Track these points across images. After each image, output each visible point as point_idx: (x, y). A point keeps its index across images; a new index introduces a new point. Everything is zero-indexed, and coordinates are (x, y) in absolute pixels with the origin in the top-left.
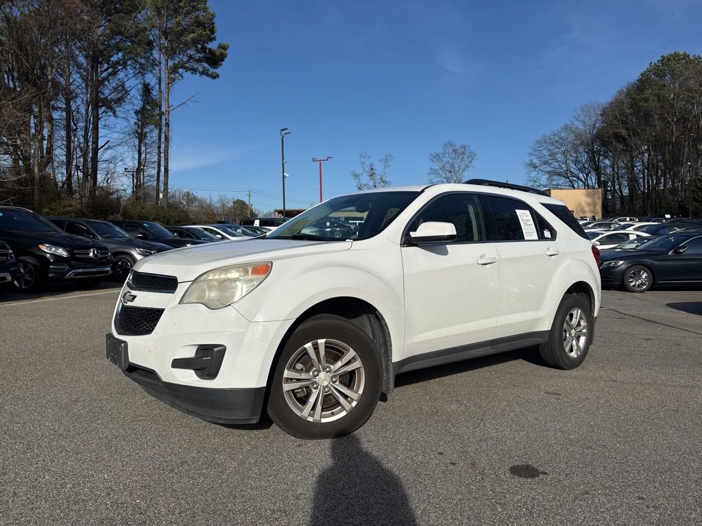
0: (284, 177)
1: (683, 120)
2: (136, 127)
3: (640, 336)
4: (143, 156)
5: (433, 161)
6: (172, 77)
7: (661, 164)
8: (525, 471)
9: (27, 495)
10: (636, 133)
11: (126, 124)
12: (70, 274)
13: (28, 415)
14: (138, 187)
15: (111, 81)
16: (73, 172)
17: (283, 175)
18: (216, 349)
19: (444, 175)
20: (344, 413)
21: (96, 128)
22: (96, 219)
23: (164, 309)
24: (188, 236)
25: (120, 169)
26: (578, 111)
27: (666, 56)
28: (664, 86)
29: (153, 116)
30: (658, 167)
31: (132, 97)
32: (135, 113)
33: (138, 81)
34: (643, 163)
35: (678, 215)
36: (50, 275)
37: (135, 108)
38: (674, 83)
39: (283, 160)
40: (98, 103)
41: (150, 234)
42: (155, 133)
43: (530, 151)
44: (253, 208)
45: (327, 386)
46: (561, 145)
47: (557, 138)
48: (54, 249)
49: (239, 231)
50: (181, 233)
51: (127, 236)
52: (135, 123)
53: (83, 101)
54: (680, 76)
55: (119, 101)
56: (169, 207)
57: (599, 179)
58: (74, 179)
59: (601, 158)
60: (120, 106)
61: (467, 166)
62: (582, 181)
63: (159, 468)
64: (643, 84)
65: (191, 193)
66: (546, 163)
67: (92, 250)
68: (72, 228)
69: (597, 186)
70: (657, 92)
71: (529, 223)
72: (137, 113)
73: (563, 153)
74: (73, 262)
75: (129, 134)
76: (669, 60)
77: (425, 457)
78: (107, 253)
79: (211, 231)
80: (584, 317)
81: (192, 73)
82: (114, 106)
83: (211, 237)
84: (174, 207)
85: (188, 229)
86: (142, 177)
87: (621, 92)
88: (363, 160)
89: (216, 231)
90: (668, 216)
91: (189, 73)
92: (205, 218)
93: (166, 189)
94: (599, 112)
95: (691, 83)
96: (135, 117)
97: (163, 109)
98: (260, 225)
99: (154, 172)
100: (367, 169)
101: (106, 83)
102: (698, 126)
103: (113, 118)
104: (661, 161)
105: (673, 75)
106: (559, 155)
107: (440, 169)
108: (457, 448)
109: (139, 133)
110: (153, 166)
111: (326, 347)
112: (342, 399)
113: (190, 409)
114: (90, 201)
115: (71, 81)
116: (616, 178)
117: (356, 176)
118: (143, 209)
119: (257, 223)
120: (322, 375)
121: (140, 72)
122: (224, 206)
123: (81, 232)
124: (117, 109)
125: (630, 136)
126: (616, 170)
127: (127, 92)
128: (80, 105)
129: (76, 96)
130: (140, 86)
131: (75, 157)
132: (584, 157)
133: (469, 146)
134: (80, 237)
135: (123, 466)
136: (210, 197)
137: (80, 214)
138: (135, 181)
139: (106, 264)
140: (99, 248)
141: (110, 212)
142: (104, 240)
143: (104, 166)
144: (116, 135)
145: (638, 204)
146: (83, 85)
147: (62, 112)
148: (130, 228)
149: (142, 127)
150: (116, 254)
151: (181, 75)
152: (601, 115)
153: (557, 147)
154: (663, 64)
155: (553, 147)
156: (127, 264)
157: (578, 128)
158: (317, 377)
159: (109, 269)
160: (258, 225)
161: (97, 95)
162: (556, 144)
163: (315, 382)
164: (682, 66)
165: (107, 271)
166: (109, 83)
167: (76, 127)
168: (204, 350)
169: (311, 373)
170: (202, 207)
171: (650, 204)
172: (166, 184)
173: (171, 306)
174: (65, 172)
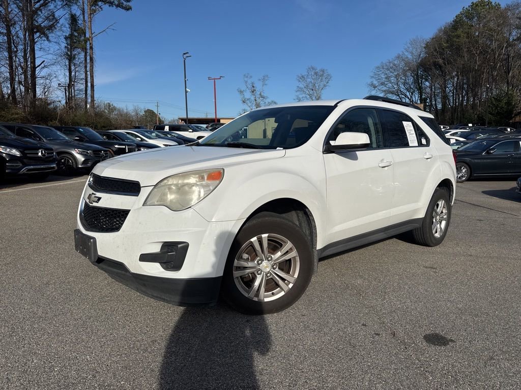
0: (186, 92)
1: (484, 52)
2: (66, 50)
3: (474, 218)
4: (73, 74)
5: (300, 81)
6: (93, 9)
7: (465, 86)
8: (436, 339)
9: (20, 380)
10: (449, 63)
11: (57, 47)
12: (24, 170)
13: (8, 298)
14: (69, 99)
15: (43, 11)
16: (16, 86)
17: (186, 90)
18: (179, 246)
19: (307, 92)
20: (283, 293)
21: (33, 51)
22: (38, 124)
23: (130, 210)
24: (114, 138)
25: (55, 84)
26: (408, 44)
27: (475, 2)
28: (472, 26)
29: (79, 41)
30: (463, 88)
31: (62, 25)
32: (65, 38)
33: (65, 12)
34: (453, 85)
35: (477, 124)
36: (7, 171)
37: (64, 34)
38: (479, 24)
39: (185, 78)
40: (33, 29)
41: (85, 137)
42: (82, 55)
43: (372, 74)
44: (160, 116)
45: (269, 272)
46: (395, 70)
47: (392, 65)
48: (8, 150)
49: (154, 134)
50: (109, 136)
51: (67, 138)
52: (66, 47)
53: (21, 27)
54: (484, 18)
55: (51, 28)
56: (95, 115)
57: (421, 97)
58: (18, 92)
59: (423, 80)
60: (52, 32)
61: (325, 86)
62: (408, 98)
63: (133, 347)
64: (457, 24)
65: (111, 104)
66: (383, 84)
67: (40, 151)
68: (21, 132)
69: (419, 102)
70: (466, 31)
71: (412, 133)
72: (66, 38)
73: (396, 76)
74: (25, 160)
75: (61, 56)
76: (477, 5)
77: (353, 329)
78: (53, 153)
79: (132, 134)
80: (446, 206)
81: (110, 6)
82: (47, 32)
83: (132, 140)
84: (99, 115)
85: (114, 133)
86: (73, 91)
87: (440, 30)
88: (246, 79)
89: (135, 135)
90: (470, 125)
91: (107, 5)
92: (124, 124)
93: (93, 100)
94: (424, 46)
95: (492, 24)
96: (65, 42)
97: (87, 36)
98: (169, 130)
99: (83, 87)
100: (249, 86)
101: (40, 13)
102: (495, 58)
103: (46, 42)
104: (466, 84)
105: (479, 17)
106: (392, 78)
107: (305, 87)
108: (376, 319)
109: (68, 55)
110: (81, 82)
111: (268, 240)
112: (281, 282)
113: (155, 295)
114: (32, 109)
115: (10, 10)
116: (433, 95)
117: (241, 92)
118: (75, 116)
119: (167, 128)
120: (265, 263)
121: (66, 4)
122: (137, 114)
123: (29, 135)
124: (50, 35)
125: (445, 64)
126: (433, 90)
127: (57, 21)
128: (18, 30)
129: (15, 24)
130: (67, 16)
131: (17, 74)
132: (411, 80)
133: (326, 70)
134: (28, 139)
135: (101, 347)
136: (126, 107)
137: (25, 120)
138: (67, 94)
139: (53, 161)
140: (46, 149)
141: (49, 119)
142: (48, 142)
143: (42, 81)
144: (50, 57)
145: (448, 115)
146: (20, 14)
147: (4, 36)
148: (68, 132)
149: (71, 49)
150: (59, 153)
151: (100, 7)
152: (425, 48)
153: (391, 72)
154: (472, 8)
155: (389, 72)
156: (68, 161)
157: (407, 58)
158: (261, 265)
159: (55, 165)
160: (168, 130)
161: (32, 23)
162: (391, 69)
163: (259, 269)
164: (486, 11)
165: (54, 168)
166: (41, 12)
167: (17, 49)
168: (168, 246)
169: (256, 262)
170: (121, 115)
171: (456, 116)
172: (92, 97)
173: (136, 207)
174: (9, 86)
